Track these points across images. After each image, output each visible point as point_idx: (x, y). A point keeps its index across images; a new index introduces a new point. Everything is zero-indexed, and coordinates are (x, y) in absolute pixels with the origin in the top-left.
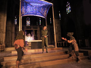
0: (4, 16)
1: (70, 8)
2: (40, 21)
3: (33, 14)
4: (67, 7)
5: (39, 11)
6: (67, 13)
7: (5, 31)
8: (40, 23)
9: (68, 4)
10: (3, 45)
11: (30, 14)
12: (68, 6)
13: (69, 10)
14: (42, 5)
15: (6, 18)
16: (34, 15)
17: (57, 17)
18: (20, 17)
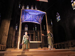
0: (8, 23)
1: (59, 17)
2: (36, 27)
3: (31, 20)
4: (57, 17)
5: (35, 19)
6: (58, 21)
7: (7, 34)
8: (36, 29)
9: (58, 14)
10: (4, 46)
11: (28, 21)
12: (58, 15)
13: (58, 18)
14: (38, 14)
15: (9, 24)
16: (32, 22)
17: (49, 24)
18: (20, 22)
